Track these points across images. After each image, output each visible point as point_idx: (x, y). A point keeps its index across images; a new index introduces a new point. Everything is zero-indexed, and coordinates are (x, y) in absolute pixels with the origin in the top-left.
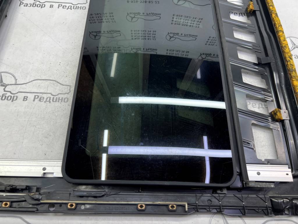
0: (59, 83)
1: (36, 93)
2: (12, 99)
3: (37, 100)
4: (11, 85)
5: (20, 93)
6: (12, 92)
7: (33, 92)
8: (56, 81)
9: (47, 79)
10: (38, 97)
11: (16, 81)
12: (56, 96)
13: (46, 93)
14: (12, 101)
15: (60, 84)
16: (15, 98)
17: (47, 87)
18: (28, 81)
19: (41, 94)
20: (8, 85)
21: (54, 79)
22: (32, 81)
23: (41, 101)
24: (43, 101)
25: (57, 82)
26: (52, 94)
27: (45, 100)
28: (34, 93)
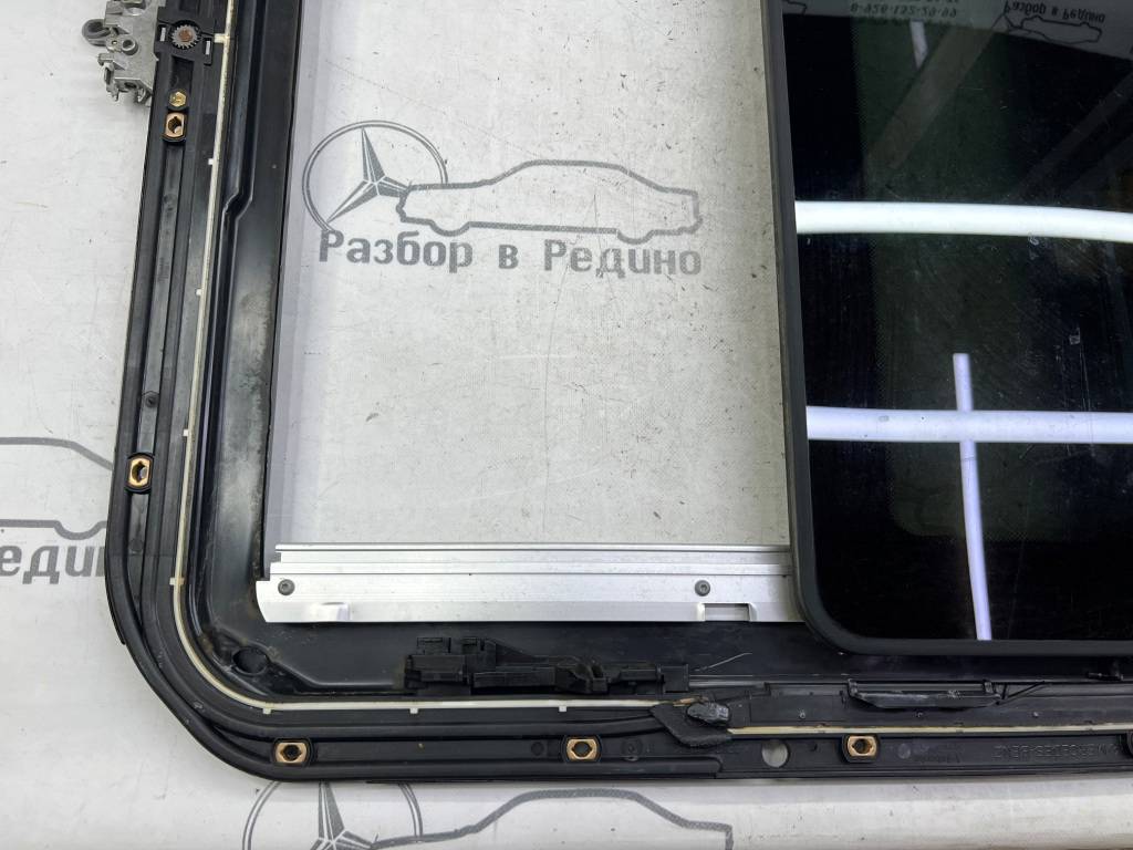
0: (641, 179)
1: (547, 228)
2: (447, 261)
3: (559, 264)
4: (424, 187)
5: (477, 230)
6: (439, 223)
7: (531, 222)
8: (623, 170)
9: (579, 158)
10: (562, 251)
11: (445, 168)
12: (644, 246)
13: (593, 230)
14: (453, 269)
15: (649, 184)
16: (461, 252)
17: (589, 199)
18: (499, 172)
19: (572, 237)
20: (413, 188)
21: (613, 160)
22: (515, 170)
23: (581, 270)
24: (588, 268)
25: (632, 174)
26: (623, 232)
27: (599, 261)
28: (537, 228)
